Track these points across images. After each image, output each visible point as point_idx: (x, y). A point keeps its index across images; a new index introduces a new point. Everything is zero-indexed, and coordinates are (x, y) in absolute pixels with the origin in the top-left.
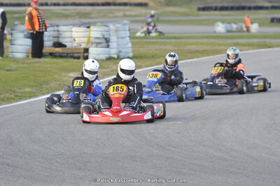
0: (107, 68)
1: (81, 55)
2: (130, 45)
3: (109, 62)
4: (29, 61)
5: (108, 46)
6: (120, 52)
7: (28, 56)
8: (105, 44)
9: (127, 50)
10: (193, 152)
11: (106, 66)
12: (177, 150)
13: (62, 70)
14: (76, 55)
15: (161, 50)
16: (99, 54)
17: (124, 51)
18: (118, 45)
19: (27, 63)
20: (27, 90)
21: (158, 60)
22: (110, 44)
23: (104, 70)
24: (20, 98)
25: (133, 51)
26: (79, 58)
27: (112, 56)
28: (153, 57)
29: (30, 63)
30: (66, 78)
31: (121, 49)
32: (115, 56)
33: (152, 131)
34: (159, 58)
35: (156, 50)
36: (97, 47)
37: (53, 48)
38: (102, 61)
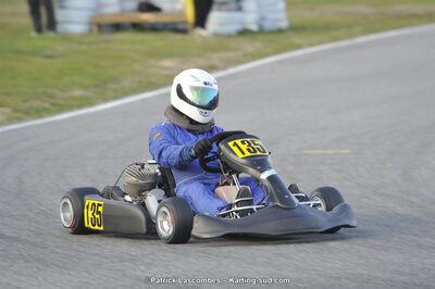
0: (235, 50)
2: (283, 5)
5: (239, 8)
6: (264, 18)
7: (91, 30)
8: (234, 6)
11: (234, 46)
13: (150, 56)
14: (181, 27)
18: (259, 6)
20: (78, 92)
22: (243, 3)
24: (61, 109)
25: (288, 17)
26: (184, 32)
31: (265, 14)
32: (254, 27)
33: (291, 168)
36: (219, 9)
38: (229, 36)
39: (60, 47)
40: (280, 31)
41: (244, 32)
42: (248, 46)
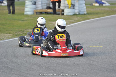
0: (72, 19)
1: (60, 13)
2: (85, 7)
3: (74, 16)
4: (34, 16)
5: (74, 8)
6: (80, 11)
8: (72, 8)
9: (83, 10)
10: (105, 61)
11: (72, 18)
12: (97, 60)
13: (49, 21)
15: (102, 10)
16: (69, 13)
17: (82, 10)
18: (79, 8)
19: (33, 17)
21: (99, 15)
22: (75, 7)
23: (71, 20)
25: (87, 11)
26: (59, 14)
27: (76, 13)
28: (97, 13)
29: (34, 17)
30: (51, 24)
31: (80, 10)
32: (78, 13)
34: (100, 14)
35: (100, 10)
36: (68, 9)
37: (47, 10)
38: (71, 16)
39: (26, 18)
40: (84, 14)
41: (75, 15)
42: (76, 18)
